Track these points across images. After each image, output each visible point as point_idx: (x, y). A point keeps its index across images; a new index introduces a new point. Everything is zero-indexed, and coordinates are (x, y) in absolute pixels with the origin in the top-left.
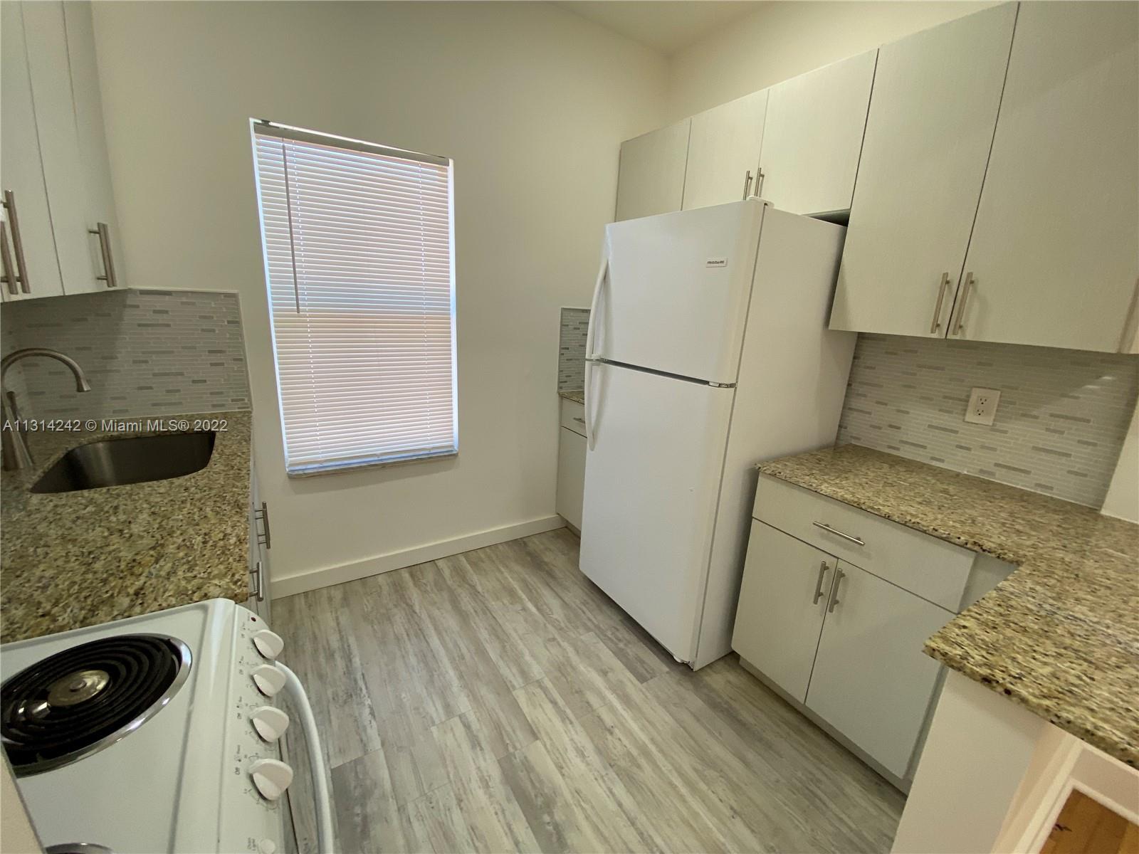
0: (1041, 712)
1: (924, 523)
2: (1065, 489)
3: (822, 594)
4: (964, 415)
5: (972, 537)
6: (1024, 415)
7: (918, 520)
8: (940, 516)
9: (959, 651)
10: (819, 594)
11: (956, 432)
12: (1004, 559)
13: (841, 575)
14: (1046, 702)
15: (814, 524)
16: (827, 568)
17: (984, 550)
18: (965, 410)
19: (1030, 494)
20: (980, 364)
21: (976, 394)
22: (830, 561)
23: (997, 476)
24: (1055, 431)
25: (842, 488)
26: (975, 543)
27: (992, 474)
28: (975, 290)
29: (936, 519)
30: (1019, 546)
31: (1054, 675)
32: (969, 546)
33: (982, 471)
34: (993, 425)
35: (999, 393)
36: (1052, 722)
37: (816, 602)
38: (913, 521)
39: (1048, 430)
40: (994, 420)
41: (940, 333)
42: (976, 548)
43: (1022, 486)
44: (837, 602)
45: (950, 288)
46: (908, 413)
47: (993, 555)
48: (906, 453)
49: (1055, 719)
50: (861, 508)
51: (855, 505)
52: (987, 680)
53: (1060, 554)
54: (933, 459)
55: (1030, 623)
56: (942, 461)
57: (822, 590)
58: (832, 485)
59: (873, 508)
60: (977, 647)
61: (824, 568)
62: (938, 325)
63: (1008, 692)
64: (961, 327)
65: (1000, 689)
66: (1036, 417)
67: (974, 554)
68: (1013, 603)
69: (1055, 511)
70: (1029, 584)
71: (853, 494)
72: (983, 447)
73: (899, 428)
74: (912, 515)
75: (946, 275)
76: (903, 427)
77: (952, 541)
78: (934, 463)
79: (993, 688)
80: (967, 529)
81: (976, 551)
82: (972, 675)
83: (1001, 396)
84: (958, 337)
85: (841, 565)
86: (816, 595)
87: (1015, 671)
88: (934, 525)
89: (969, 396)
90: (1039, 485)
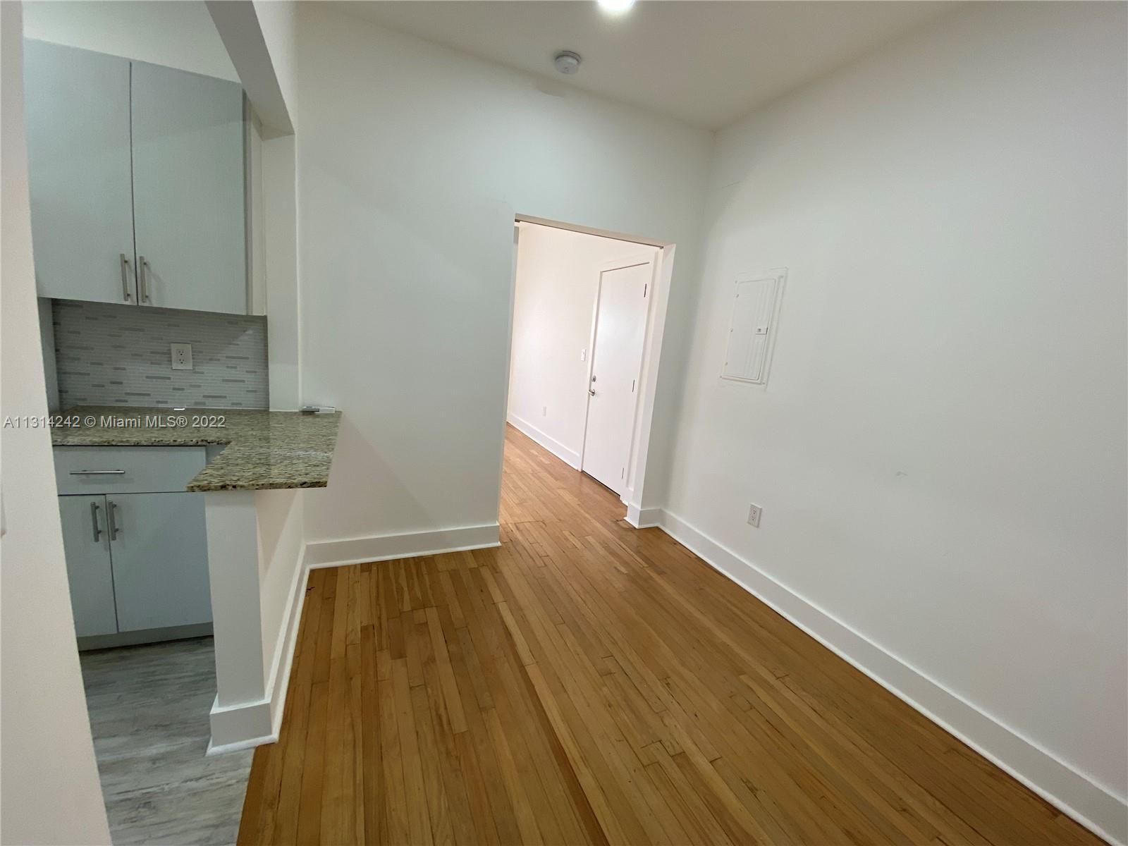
0: (251, 488)
1: (165, 439)
2: (249, 402)
3: (100, 532)
4: (171, 365)
5: (200, 438)
6: (211, 360)
7: (161, 439)
8: (175, 434)
9: (206, 482)
10: (97, 533)
11: (169, 378)
12: (221, 443)
13: (112, 506)
14: (251, 483)
15: (72, 474)
16: (98, 507)
17: (209, 443)
18: (171, 361)
19: (229, 410)
20: (169, 325)
21: (174, 348)
22: (97, 500)
23: (207, 404)
24: (232, 367)
25: (88, 435)
26: (202, 441)
27: (204, 404)
28: (149, 269)
29: (173, 435)
30: (228, 435)
31: (254, 474)
32: (199, 443)
33: (196, 403)
34: (194, 369)
35: (190, 346)
36: (257, 489)
37: (97, 540)
38: (157, 440)
39: (228, 367)
40: (193, 366)
41: (132, 301)
42: (204, 443)
43: (225, 406)
44: (117, 530)
45: (130, 267)
46: (124, 369)
47: (215, 444)
48: (133, 402)
49: (257, 487)
50: (113, 445)
51: (106, 444)
52: (224, 487)
53: (250, 433)
54: (158, 402)
55: (239, 461)
56: (166, 402)
57: (100, 527)
58: (77, 436)
59: (122, 442)
60: (215, 478)
61: (95, 507)
62: (128, 295)
63: (234, 487)
64: (147, 297)
65: (230, 488)
66: (219, 360)
67: (204, 448)
68: (230, 457)
69: (246, 415)
70: (236, 448)
71: (101, 437)
72: (191, 386)
73: (121, 383)
74: (155, 437)
75: (122, 256)
76: (124, 382)
77: (189, 444)
78: (160, 406)
79: (227, 489)
80: (195, 435)
81: (204, 446)
82: (216, 489)
83: (192, 348)
84: (146, 304)
85: (110, 498)
86: (95, 535)
87: (235, 478)
88: (173, 439)
89: (170, 350)
90: (233, 404)
